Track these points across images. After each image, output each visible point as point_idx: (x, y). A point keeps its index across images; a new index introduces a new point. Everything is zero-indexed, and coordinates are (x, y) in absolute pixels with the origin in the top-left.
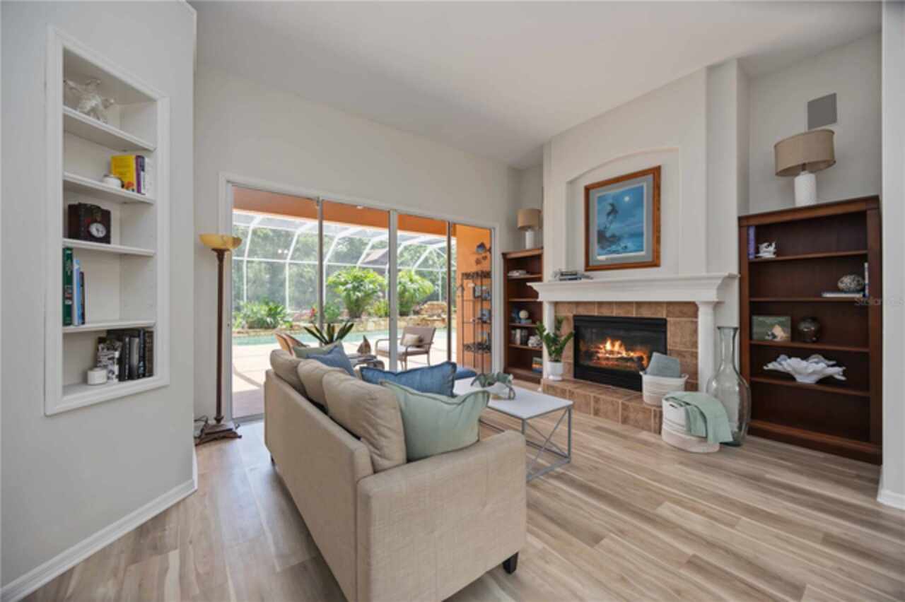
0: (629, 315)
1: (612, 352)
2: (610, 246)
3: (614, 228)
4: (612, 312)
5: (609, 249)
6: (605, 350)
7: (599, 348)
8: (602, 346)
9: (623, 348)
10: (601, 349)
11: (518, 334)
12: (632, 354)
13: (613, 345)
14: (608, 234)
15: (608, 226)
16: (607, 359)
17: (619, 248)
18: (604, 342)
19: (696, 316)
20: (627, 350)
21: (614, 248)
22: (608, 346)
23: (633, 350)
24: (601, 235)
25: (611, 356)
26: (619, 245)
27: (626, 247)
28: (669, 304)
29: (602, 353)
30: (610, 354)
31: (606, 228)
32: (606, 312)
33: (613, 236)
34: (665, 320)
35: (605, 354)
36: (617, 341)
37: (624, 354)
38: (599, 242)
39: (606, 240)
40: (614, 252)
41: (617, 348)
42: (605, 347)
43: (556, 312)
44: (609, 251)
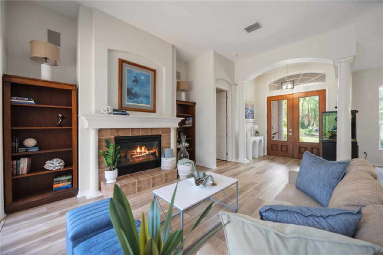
0: (148, 134)
1: (140, 153)
2: (134, 99)
3: (136, 89)
4: (139, 134)
5: (134, 100)
6: (137, 153)
7: (133, 152)
8: (135, 151)
9: (146, 149)
10: (135, 152)
11: (24, 164)
12: (151, 152)
13: (141, 149)
14: (133, 92)
15: (133, 88)
16: (139, 157)
17: (138, 101)
18: (136, 148)
19: (170, 133)
20: (148, 150)
21: (136, 100)
22: (139, 150)
23: (151, 150)
24: (129, 92)
25: (140, 155)
26: (139, 99)
27: (142, 101)
28: (162, 128)
29: (135, 155)
30: (139, 154)
31: (132, 88)
32: (136, 134)
33: (136, 94)
34: (160, 135)
35: (137, 154)
36: (143, 146)
37: (147, 153)
38: (128, 94)
39: (132, 95)
40: (136, 102)
41: (143, 150)
42: (137, 151)
43: (99, 136)
44: (133, 101)
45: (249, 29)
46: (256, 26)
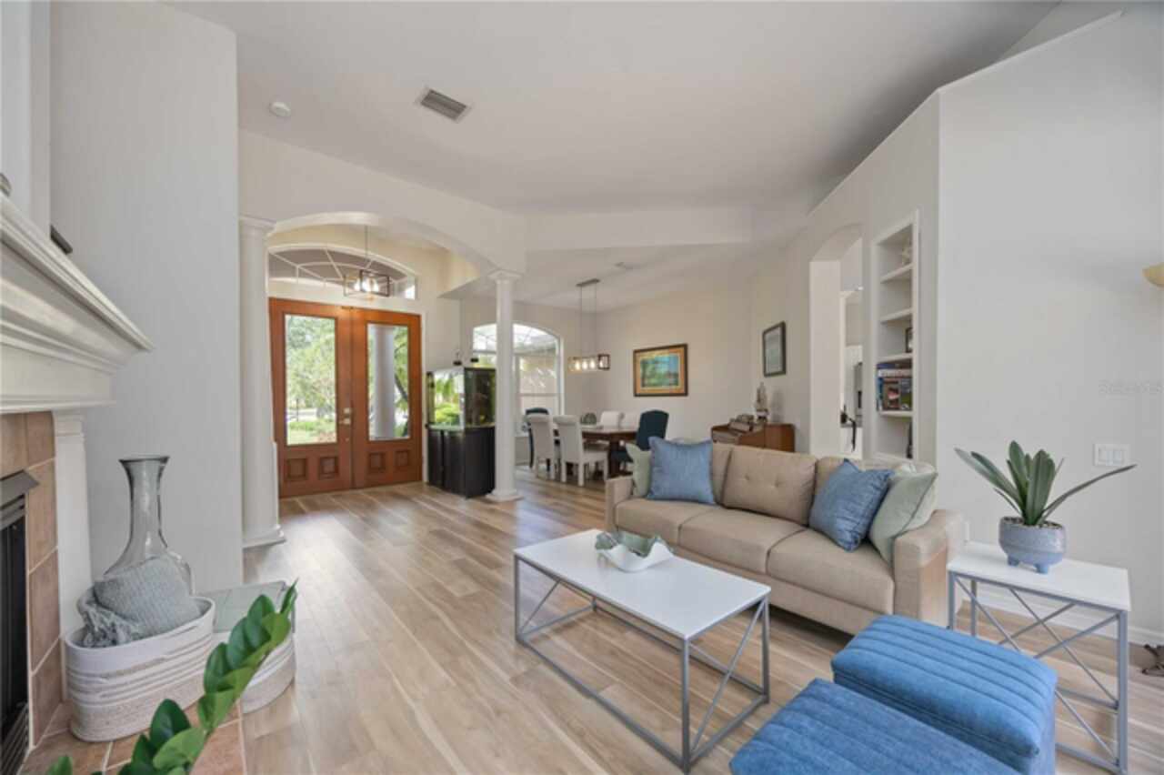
45: (433, 100)
46: (452, 109)
